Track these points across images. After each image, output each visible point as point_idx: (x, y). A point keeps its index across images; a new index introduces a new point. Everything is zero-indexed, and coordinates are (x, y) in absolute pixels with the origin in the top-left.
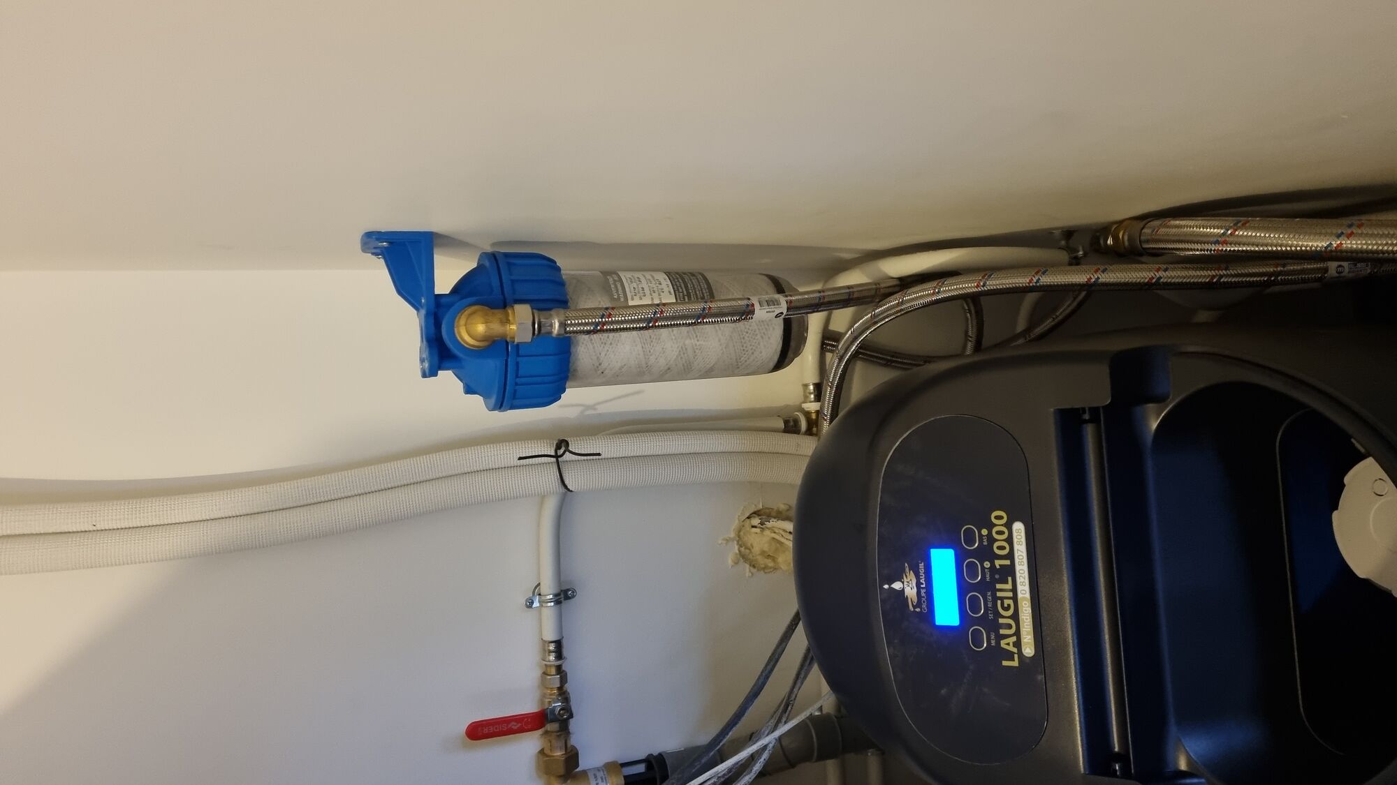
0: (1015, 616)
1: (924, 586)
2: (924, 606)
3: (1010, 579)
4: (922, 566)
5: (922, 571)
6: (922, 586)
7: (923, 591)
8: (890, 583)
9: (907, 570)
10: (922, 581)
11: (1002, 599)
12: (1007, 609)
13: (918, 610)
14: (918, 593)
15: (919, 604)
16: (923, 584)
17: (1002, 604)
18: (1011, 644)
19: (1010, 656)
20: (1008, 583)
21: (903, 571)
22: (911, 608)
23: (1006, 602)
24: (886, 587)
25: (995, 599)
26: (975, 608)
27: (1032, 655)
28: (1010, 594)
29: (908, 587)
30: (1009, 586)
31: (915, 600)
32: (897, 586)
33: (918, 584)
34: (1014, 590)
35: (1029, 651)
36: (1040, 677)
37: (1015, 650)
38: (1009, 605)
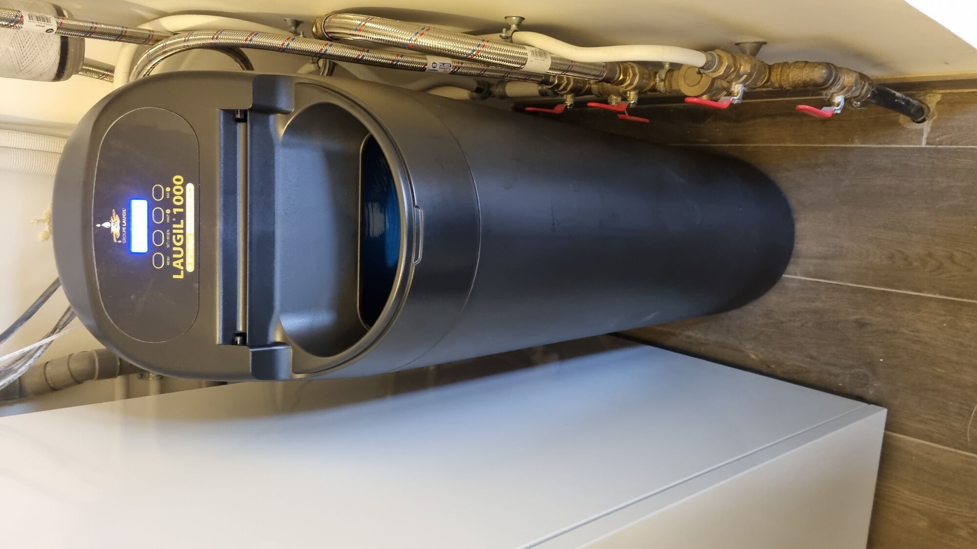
0: (184, 246)
1: (125, 225)
2: (124, 239)
3: (182, 221)
4: (124, 211)
5: (124, 215)
6: (123, 225)
7: (124, 229)
8: (101, 223)
9: (114, 214)
10: (124, 222)
11: (176, 234)
12: (178, 241)
13: (120, 242)
14: (121, 230)
15: (120, 238)
16: (124, 224)
17: (176, 238)
18: (180, 264)
19: (178, 272)
20: (180, 224)
21: (111, 215)
22: (115, 240)
23: (179, 237)
24: (98, 225)
25: (172, 234)
26: (158, 240)
27: (192, 271)
28: (182, 231)
29: (114, 226)
30: (181, 226)
31: (118, 235)
32: (106, 225)
33: (121, 224)
34: (184, 229)
35: (190, 268)
36: (196, 285)
37: (182, 268)
38: (180, 238)
